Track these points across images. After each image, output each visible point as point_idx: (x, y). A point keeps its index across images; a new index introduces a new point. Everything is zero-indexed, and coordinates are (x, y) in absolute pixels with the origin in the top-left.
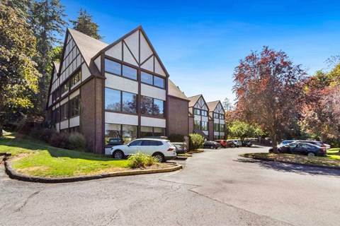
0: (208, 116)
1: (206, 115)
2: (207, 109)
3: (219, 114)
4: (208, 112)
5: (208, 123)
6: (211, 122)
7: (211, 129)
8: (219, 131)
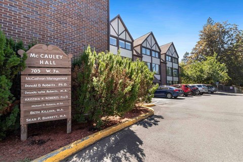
0: (159, 57)
1: (157, 56)
2: (158, 50)
3: (172, 57)
4: (159, 53)
5: (160, 66)
6: (163, 65)
7: (163, 73)
8: (172, 76)
